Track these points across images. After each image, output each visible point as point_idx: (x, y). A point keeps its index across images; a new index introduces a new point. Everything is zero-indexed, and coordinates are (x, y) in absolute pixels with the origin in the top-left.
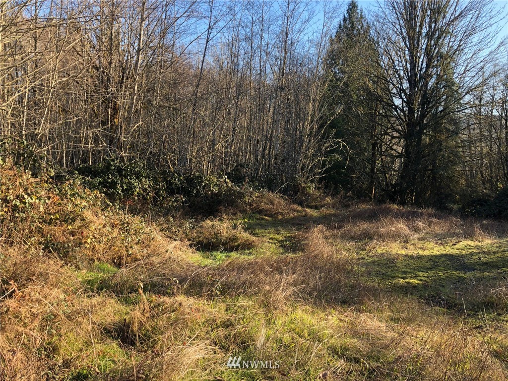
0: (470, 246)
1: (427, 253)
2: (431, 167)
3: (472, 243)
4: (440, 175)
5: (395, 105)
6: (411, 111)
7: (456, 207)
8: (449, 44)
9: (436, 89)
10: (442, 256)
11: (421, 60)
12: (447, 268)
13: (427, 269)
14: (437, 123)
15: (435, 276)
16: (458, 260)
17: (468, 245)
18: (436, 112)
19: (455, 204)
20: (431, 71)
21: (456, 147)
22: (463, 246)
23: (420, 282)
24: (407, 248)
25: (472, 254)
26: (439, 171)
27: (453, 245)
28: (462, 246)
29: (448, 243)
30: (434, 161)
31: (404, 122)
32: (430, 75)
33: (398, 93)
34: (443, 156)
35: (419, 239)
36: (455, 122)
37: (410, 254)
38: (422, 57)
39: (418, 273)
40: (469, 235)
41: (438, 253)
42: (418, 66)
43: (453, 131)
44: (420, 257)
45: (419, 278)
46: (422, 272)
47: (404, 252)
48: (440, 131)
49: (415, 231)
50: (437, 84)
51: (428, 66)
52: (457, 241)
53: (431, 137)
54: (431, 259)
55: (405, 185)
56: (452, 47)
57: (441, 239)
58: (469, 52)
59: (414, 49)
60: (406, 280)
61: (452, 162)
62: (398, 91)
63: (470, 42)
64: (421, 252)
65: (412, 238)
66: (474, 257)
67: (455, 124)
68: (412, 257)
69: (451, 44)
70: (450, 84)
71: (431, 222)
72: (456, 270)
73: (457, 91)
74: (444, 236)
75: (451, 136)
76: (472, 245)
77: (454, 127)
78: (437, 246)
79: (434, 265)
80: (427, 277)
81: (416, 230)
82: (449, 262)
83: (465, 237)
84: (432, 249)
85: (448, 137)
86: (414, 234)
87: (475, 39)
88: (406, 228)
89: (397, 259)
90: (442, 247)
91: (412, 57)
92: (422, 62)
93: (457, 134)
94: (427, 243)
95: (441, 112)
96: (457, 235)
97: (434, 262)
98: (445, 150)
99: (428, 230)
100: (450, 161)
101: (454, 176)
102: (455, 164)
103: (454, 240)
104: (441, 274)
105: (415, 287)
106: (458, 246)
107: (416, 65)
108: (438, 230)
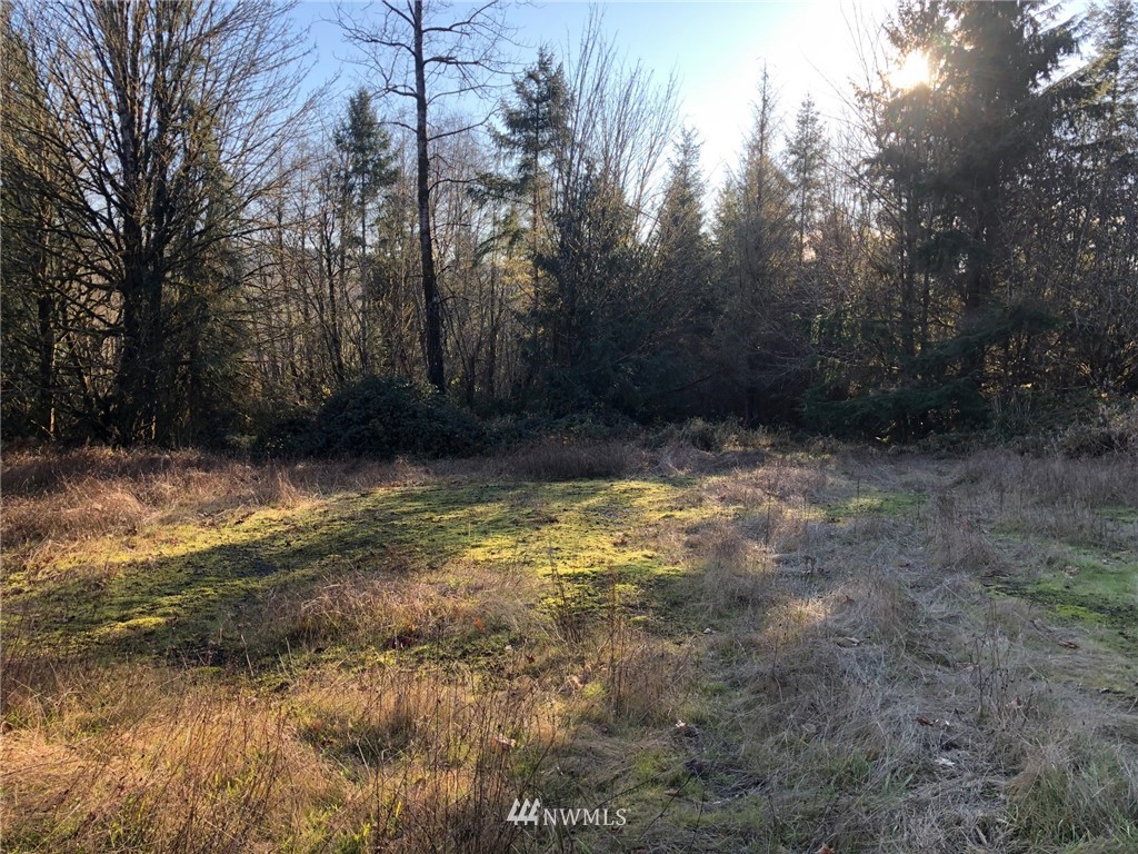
0: (271, 519)
1: (180, 550)
2: (186, 357)
3: (274, 514)
4: (209, 374)
5: (89, 209)
6: (131, 226)
7: (245, 440)
8: (204, 85)
9: (183, 180)
10: (214, 550)
11: (145, 110)
12: (222, 576)
13: (178, 588)
14: (193, 258)
15: (197, 598)
16: (247, 553)
17: (266, 519)
18: (190, 233)
19: (243, 435)
20: (171, 140)
21: (237, 312)
22: (258, 523)
23: (161, 620)
24: (133, 547)
25: (274, 538)
26: (206, 366)
27: (237, 523)
28: (256, 523)
29: (226, 521)
30: (193, 342)
31: (116, 251)
32: (169, 147)
33: (95, 181)
34: (211, 332)
35: (162, 521)
36: (232, 259)
37: (140, 559)
38: (147, 104)
39: (160, 599)
40: (268, 498)
41: (205, 546)
42: (140, 124)
43: (228, 278)
44: (164, 563)
45: (160, 611)
46: (169, 594)
47: (126, 557)
48: (202, 277)
49: (155, 504)
50: (186, 169)
51: (163, 127)
52: (245, 514)
53: (183, 288)
54: (189, 563)
55: (130, 399)
56: (211, 93)
57: (210, 514)
58: (248, 110)
59: (125, 79)
60: (131, 622)
61: (231, 344)
62: (93, 176)
63: (248, 88)
64: (167, 551)
65: (145, 520)
66: (277, 543)
67: (233, 262)
68: (146, 566)
69: (208, 85)
70: (213, 175)
71: (190, 478)
72: (241, 575)
73: (229, 191)
74: (219, 505)
75: (226, 288)
76: (274, 517)
77: (231, 269)
78: (203, 530)
79: (195, 574)
80: (180, 606)
81: (157, 501)
82: (227, 563)
83: (261, 503)
84: (193, 538)
85: (220, 291)
86: (151, 511)
87: (258, 84)
88: (130, 499)
89: (108, 576)
90: (214, 531)
91: (123, 98)
92: (149, 114)
93: (238, 284)
94: (180, 528)
95: (201, 233)
96: (245, 501)
97: (197, 567)
98: (215, 320)
99: (184, 497)
100: (227, 342)
101: (238, 375)
102: (238, 349)
103: (239, 511)
104: (209, 591)
105: (149, 634)
106: (247, 524)
107: (133, 118)
108: (205, 495)
